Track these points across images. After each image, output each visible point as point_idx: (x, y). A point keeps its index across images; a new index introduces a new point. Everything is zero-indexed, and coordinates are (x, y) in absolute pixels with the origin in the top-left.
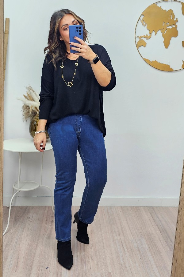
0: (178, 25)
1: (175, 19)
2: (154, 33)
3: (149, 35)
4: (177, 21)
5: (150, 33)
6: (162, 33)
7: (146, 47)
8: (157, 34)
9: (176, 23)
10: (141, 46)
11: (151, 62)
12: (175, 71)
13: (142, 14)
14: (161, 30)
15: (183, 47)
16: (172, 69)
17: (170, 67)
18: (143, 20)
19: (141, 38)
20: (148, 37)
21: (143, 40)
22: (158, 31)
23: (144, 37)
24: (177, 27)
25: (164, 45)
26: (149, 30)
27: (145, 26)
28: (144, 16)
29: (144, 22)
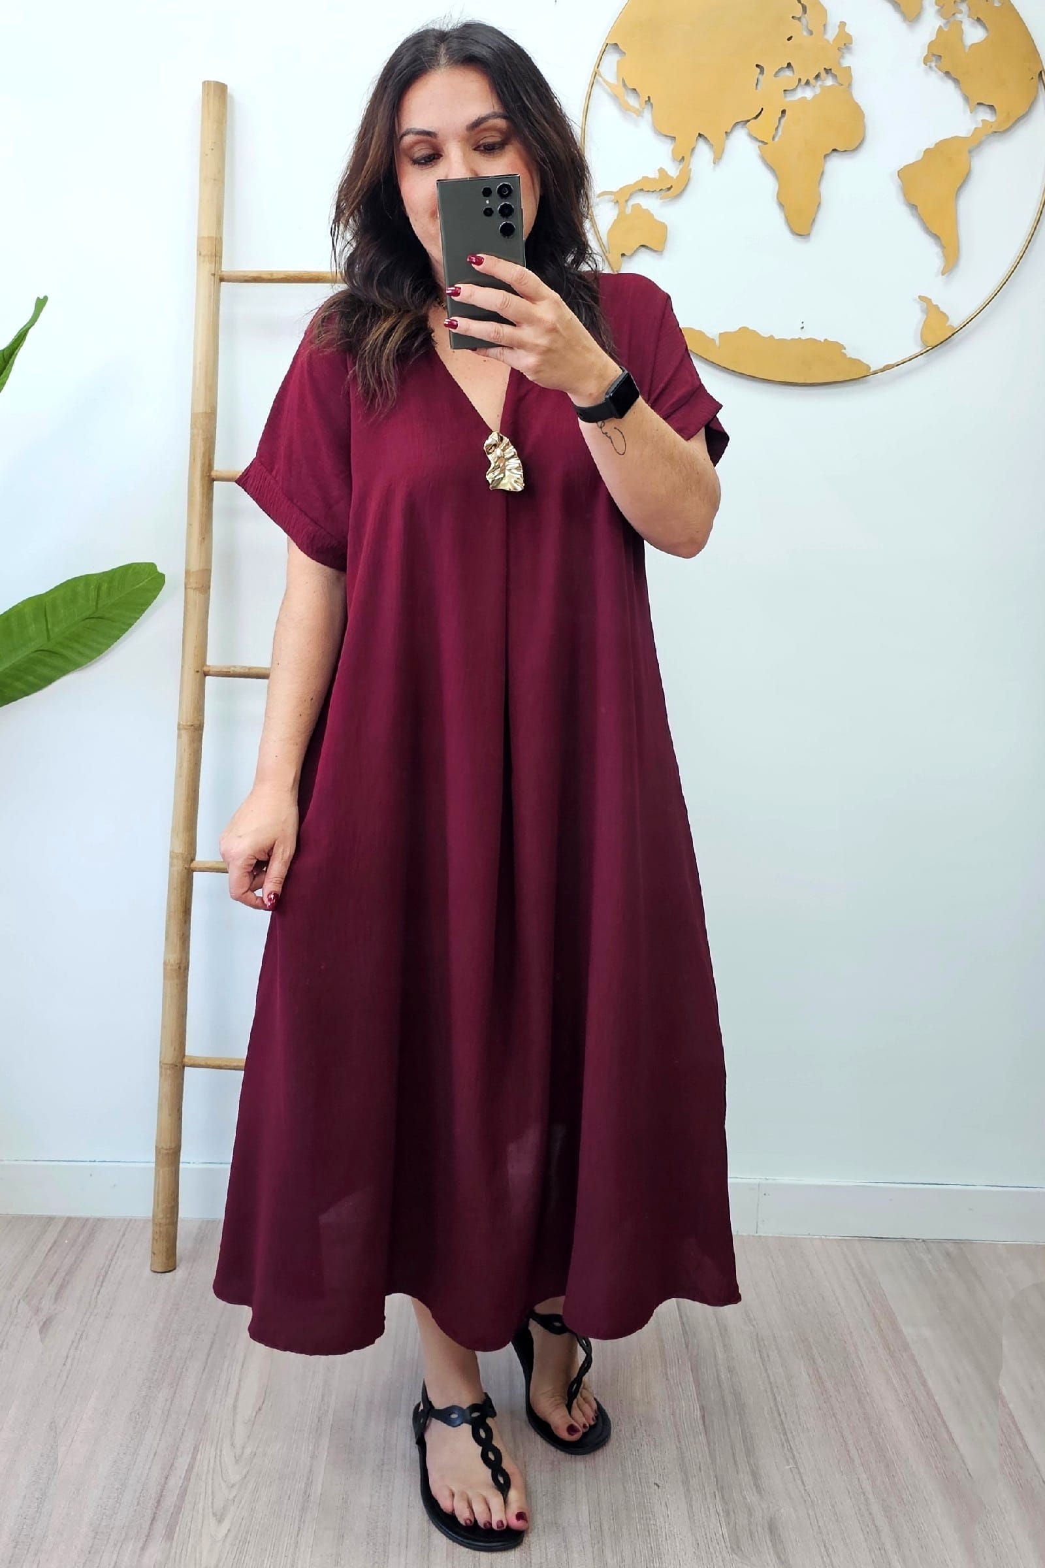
0: (855, 73)
1: (831, 34)
2: (703, 153)
3: (673, 171)
4: (845, 43)
5: (683, 158)
6: (760, 144)
7: (666, 253)
8: (725, 157)
9: (842, 57)
10: (635, 252)
11: (717, 342)
12: (883, 370)
13: (607, 44)
14: (749, 121)
15: (913, 207)
16: (856, 362)
17: (843, 351)
18: (623, 80)
19: (627, 201)
20: (671, 187)
21: (642, 209)
22: (729, 131)
23: (648, 191)
24: (850, 85)
25: (783, 217)
26: (669, 141)
27: (640, 118)
28: (622, 53)
29: (629, 92)
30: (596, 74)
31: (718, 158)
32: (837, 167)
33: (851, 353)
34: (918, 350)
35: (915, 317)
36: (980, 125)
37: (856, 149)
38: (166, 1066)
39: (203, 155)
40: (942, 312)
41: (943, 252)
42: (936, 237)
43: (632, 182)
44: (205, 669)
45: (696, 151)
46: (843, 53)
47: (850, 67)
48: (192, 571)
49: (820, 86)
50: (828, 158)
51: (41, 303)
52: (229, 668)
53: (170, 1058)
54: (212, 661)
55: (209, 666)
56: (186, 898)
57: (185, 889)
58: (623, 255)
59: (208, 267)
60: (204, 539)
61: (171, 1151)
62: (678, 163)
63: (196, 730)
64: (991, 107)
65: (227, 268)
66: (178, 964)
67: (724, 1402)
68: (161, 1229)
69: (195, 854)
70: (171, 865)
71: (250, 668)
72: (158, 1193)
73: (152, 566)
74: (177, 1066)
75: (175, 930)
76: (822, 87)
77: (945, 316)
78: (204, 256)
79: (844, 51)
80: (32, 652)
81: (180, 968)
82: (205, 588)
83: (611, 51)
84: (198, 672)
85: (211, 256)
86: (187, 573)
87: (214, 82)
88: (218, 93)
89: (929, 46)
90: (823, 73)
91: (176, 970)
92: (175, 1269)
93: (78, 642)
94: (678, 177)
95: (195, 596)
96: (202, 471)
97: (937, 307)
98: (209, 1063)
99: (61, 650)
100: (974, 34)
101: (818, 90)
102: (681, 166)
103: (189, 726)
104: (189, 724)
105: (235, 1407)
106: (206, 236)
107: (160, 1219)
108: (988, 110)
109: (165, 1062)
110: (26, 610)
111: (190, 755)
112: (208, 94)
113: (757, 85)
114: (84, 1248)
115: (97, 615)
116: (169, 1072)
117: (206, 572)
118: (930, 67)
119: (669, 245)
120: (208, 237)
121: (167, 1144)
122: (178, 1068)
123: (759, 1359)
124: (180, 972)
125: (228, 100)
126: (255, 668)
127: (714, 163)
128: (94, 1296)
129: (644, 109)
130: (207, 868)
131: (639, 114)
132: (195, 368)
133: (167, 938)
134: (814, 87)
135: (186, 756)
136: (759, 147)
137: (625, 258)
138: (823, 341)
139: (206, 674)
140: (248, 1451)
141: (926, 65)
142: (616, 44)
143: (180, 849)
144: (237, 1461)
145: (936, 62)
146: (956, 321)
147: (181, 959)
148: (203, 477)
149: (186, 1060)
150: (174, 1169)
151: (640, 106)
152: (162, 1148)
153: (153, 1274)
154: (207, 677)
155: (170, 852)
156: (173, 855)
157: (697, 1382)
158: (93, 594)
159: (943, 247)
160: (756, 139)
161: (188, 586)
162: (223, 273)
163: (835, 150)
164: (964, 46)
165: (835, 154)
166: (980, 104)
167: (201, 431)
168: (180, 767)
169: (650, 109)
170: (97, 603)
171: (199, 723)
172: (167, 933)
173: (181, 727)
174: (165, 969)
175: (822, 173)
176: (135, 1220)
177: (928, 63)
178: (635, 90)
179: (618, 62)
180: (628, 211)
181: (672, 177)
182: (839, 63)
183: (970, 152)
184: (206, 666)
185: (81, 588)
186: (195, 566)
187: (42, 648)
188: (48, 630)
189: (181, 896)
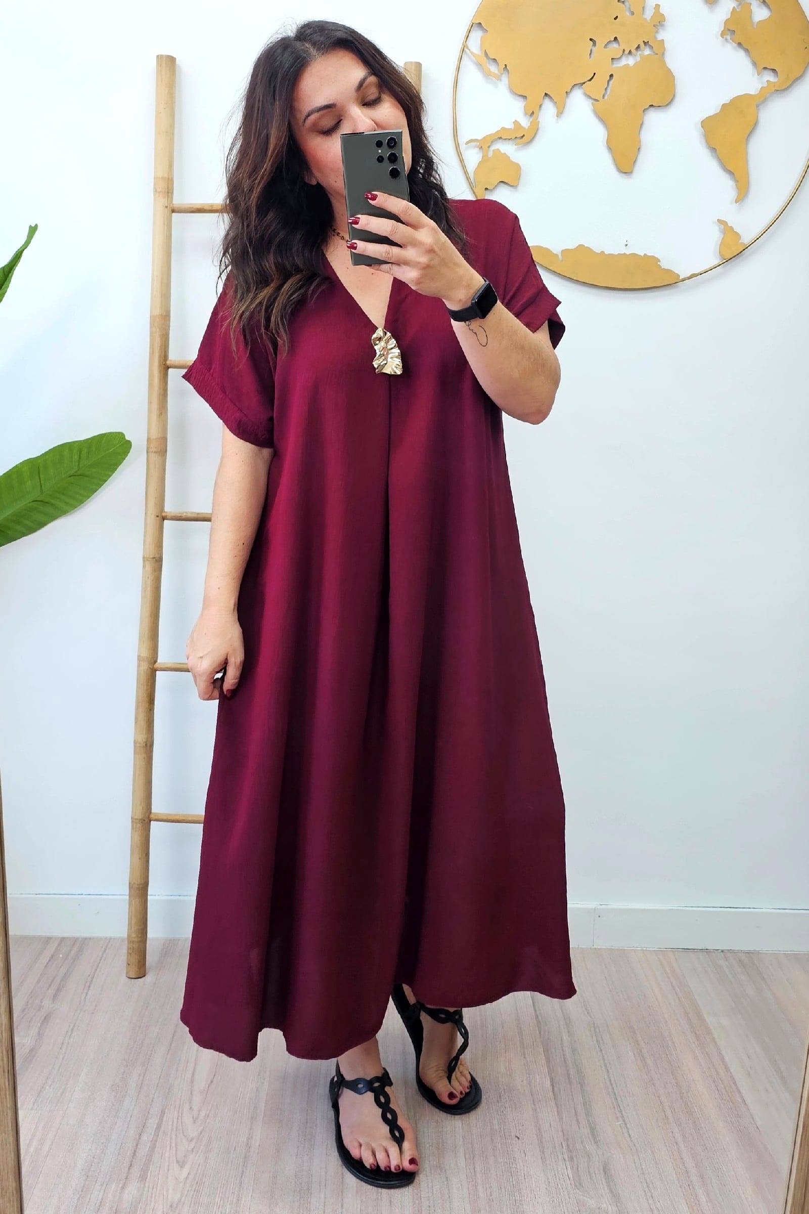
0: (667, 45)
1: (649, 14)
2: (549, 109)
3: (525, 122)
4: (659, 21)
5: (533, 113)
6: (593, 101)
7: (520, 187)
8: (566, 111)
9: (657, 32)
10: (496, 186)
11: (560, 256)
12: (689, 278)
13: (473, 23)
14: (584, 83)
15: (713, 150)
16: (669, 272)
17: (658, 263)
18: (485, 50)
19: (489, 147)
20: (524, 135)
21: (501, 153)
22: (568, 91)
23: (505, 139)
24: (663, 54)
25: (611, 158)
26: (521, 99)
27: (499, 82)
28: (485, 31)
29: (490, 61)
30: (465, 46)
31: (560, 113)
32: (654, 118)
33: (664, 265)
34: (716, 261)
35: (715, 235)
36: (765, 85)
37: (667, 105)
38: (136, 821)
39: (158, 114)
40: (736, 232)
41: (736, 185)
42: (731, 173)
43: (493, 132)
44: (164, 514)
45: (543, 107)
46: (658, 29)
47: (663, 40)
48: (152, 438)
49: (640, 55)
50: (646, 112)
51: (33, 230)
52: (183, 513)
53: (139, 815)
54: (169, 508)
55: (167, 512)
56: (151, 691)
57: (149, 684)
58: (486, 189)
59: (162, 201)
60: (161, 413)
61: (141, 886)
62: (529, 117)
63: (157, 561)
64: (774, 70)
65: (177, 201)
66: (145, 742)
67: (569, 1075)
68: (134, 946)
69: (157, 658)
70: (139, 666)
71: (198, 514)
72: (131, 918)
73: (121, 435)
74: (144, 820)
75: (142, 717)
76: (642, 56)
77: (737, 235)
78: (159, 192)
79: (658, 27)
80: (29, 503)
81: (146, 745)
82: (163, 452)
83: (476, 28)
84: (158, 516)
85: (165, 192)
86: (149, 440)
87: (166, 55)
88: (168, 64)
89: (725, 23)
90: (642, 45)
91: (144, 746)
92: (144, 976)
93: (63, 494)
94: (529, 127)
95: (155, 458)
96: (160, 361)
97: (732, 228)
98: (170, 818)
99: (53, 501)
100: (760, 14)
101: (638, 59)
102: (531, 119)
103: (150, 558)
104: (151, 557)
105: (192, 1081)
106: (161, 176)
107: (134, 938)
108: (772, 74)
109: (136, 817)
110: (24, 469)
111: (153, 580)
112: (161, 65)
113: (590, 54)
114: (74, 960)
115: (79, 473)
116: (139, 825)
117: (164, 440)
118: (726, 39)
119: (522, 181)
120: (162, 178)
121: (138, 880)
122: (146, 822)
123: (595, 1042)
124: (146, 749)
125: (177, 70)
126: (202, 513)
127: (557, 117)
128: (83, 998)
129: (502, 74)
130: (167, 668)
131: (499, 78)
132: (153, 280)
133: (136, 723)
134: (635, 55)
135: (149, 582)
136: (592, 103)
137: (487, 192)
138: (642, 255)
139: (164, 518)
140: (203, 1114)
141: (723, 38)
142: (480, 23)
143: (145, 653)
144: (194, 1122)
145: (731, 36)
146: (746, 239)
147: (147, 738)
148: (160, 366)
149: (152, 816)
150: (143, 901)
151: (499, 71)
152: (134, 883)
153: (127, 978)
154: (165, 521)
155: (138, 656)
156: (140, 659)
157: (548, 1061)
158: (76, 457)
159: (736, 181)
160: (589, 97)
161: (149, 451)
162: (174, 206)
163: (651, 106)
164: (752, 23)
165: (652, 108)
166: (765, 68)
167: (158, 330)
168: (144, 590)
169: (507, 73)
170: (79, 464)
171: (159, 556)
172: (136, 719)
173: (146, 559)
174: (135, 746)
175: (642, 125)
176: (114, 939)
177: (725, 37)
178: (494, 59)
179: (482, 37)
180: (490, 154)
181: (525, 128)
182: (655, 38)
183: (757, 106)
184: (164, 512)
185: (66, 452)
186: (155, 435)
187: (36, 499)
188: (41, 486)
189: (147, 690)
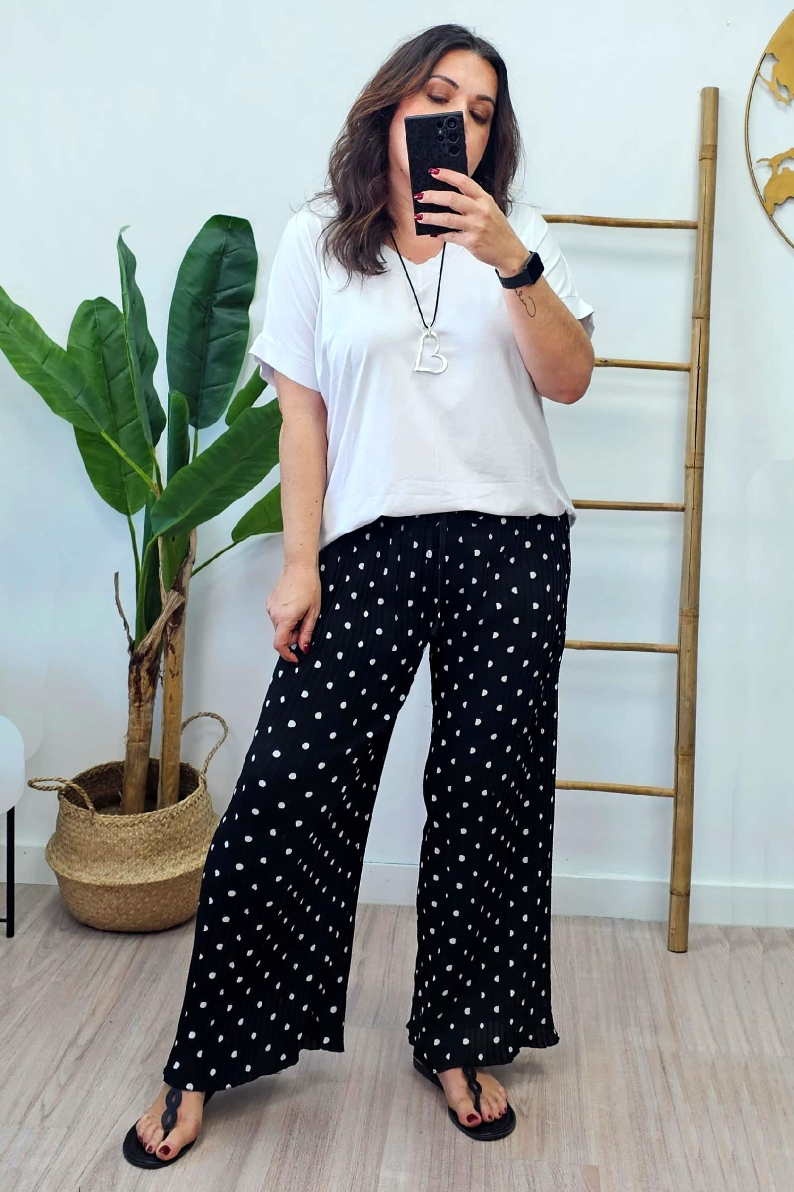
10: (785, 202)
19: (778, 165)
28: (778, 61)
29: (782, 87)
30: (757, 74)
43: (783, 151)
137: (777, 207)
178: (786, 86)
179: (774, 66)
180: (780, 172)
